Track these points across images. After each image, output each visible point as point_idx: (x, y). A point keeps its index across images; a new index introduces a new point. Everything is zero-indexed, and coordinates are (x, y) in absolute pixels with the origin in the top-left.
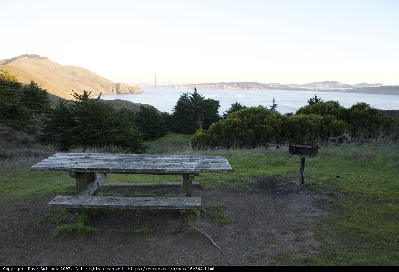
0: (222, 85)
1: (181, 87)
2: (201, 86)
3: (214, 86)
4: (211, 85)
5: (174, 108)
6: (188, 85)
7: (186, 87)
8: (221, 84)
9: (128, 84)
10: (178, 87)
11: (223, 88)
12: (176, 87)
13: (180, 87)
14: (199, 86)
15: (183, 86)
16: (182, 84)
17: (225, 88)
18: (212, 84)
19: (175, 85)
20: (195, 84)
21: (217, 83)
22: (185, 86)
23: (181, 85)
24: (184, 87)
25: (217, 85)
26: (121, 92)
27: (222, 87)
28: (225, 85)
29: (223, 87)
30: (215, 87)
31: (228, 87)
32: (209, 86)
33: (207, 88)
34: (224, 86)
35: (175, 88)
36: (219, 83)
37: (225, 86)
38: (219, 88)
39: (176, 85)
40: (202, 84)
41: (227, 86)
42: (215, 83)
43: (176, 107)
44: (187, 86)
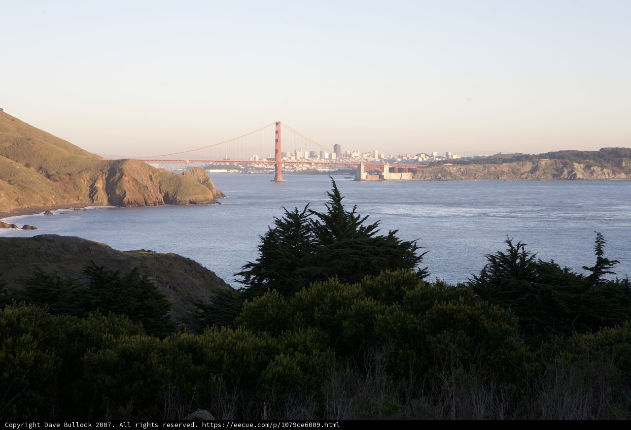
0: (565, 164)
1: (386, 174)
2: (471, 167)
3: (528, 166)
4: (514, 164)
5: (242, 274)
6: (413, 167)
7: (406, 176)
8: (562, 157)
9: (156, 166)
10: (370, 173)
11: (572, 177)
12: (364, 175)
13: (381, 177)
14: (463, 168)
15: (391, 170)
16: (391, 161)
17: (580, 176)
18: (519, 158)
19: (359, 165)
20: (446, 162)
21: (542, 156)
22: (401, 170)
23: (386, 168)
24: (396, 176)
25: (544, 162)
26: (126, 199)
27: (565, 173)
28: (579, 163)
29: (569, 173)
30: (534, 170)
31: (592, 173)
32: (505, 167)
33: (497, 176)
34: (576, 165)
35: (358, 179)
36: (552, 155)
37: (579, 167)
38: (554, 176)
39: (363, 167)
40: (477, 161)
41: (588, 167)
42: (537, 153)
43: (249, 269)
44: (410, 170)
